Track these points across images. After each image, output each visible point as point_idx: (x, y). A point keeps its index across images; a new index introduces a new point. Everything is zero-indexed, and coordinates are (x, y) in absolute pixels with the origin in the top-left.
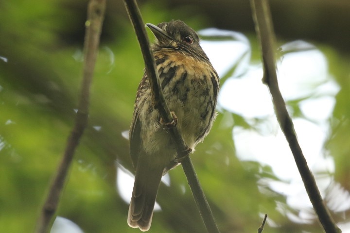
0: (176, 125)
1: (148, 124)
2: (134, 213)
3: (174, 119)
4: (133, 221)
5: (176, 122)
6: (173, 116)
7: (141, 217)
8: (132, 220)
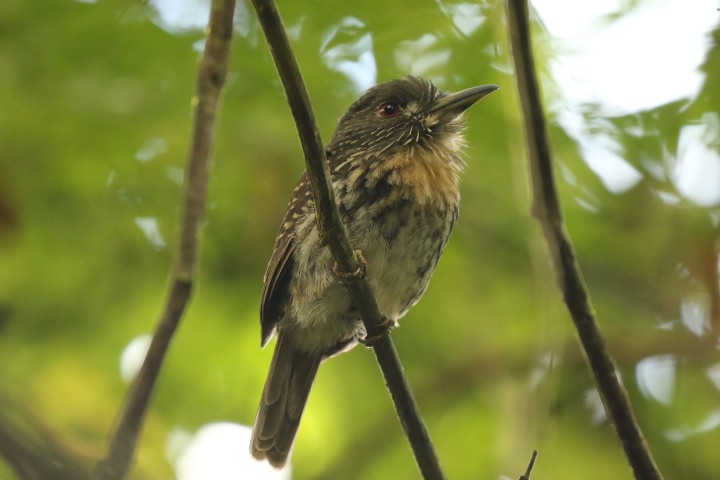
0: (363, 277)
1: (312, 270)
2: (264, 434)
3: (360, 265)
4: (259, 449)
5: (364, 270)
6: (359, 260)
7: (274, 444)
8: (257, 447)
